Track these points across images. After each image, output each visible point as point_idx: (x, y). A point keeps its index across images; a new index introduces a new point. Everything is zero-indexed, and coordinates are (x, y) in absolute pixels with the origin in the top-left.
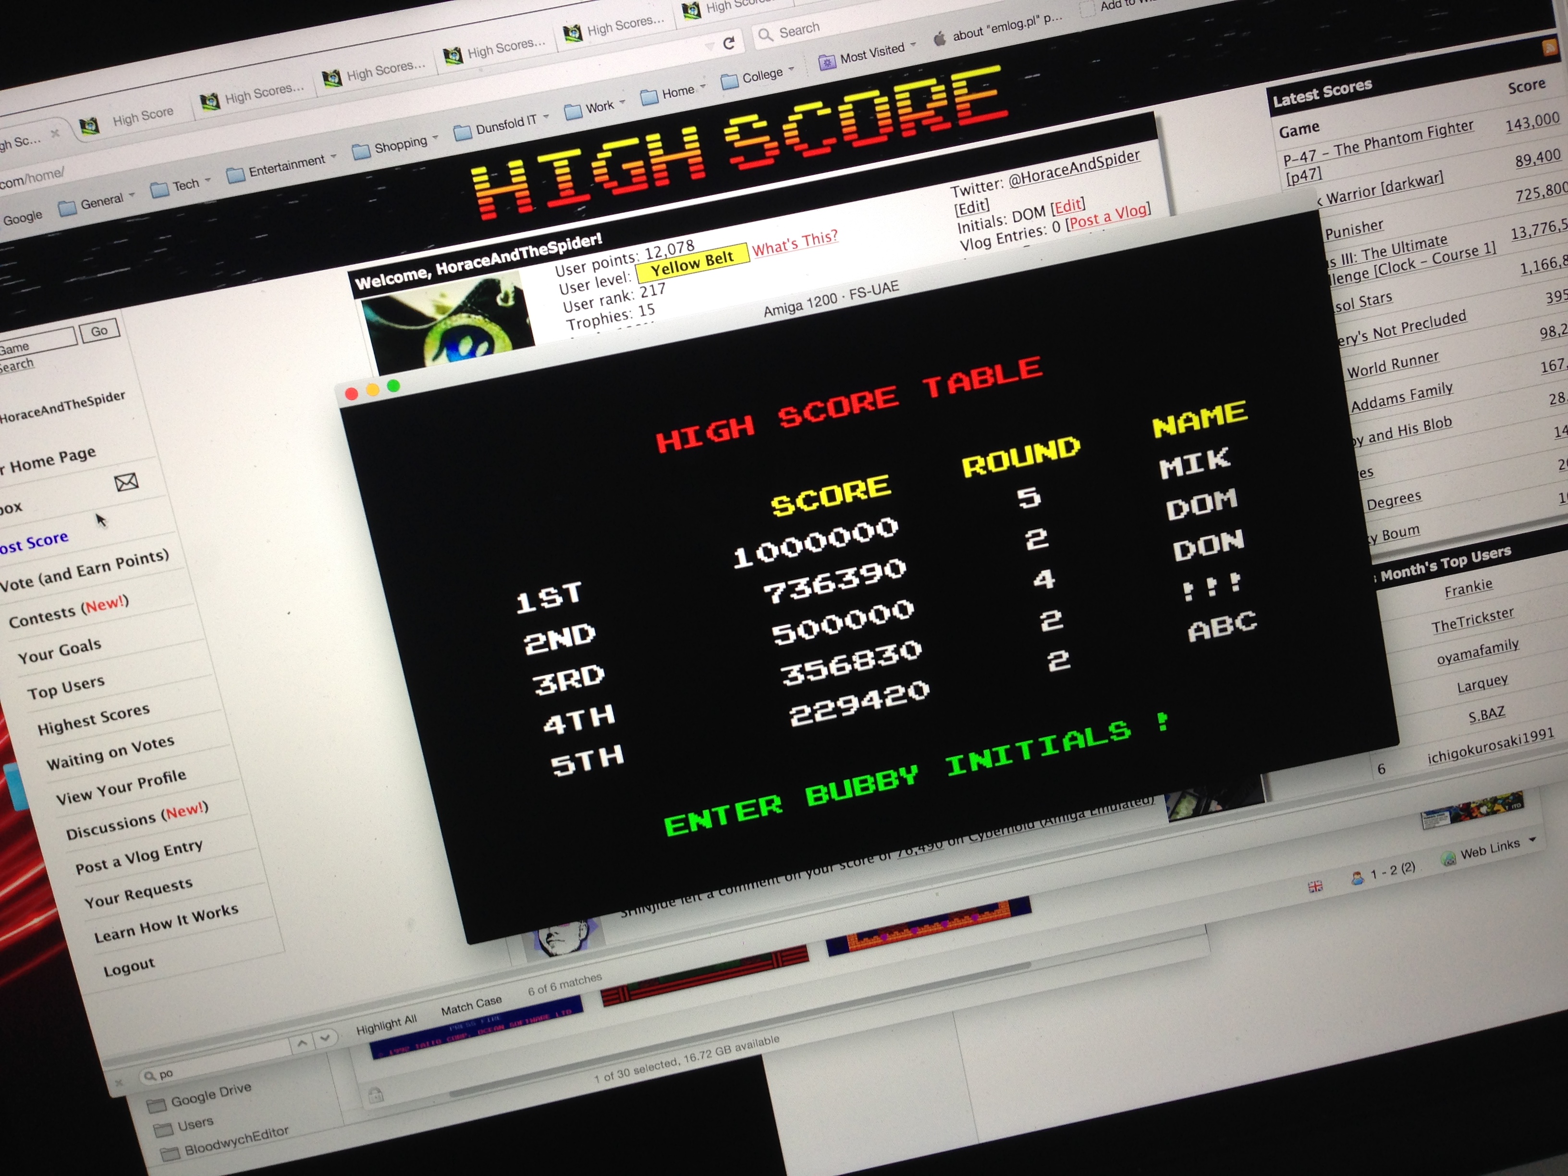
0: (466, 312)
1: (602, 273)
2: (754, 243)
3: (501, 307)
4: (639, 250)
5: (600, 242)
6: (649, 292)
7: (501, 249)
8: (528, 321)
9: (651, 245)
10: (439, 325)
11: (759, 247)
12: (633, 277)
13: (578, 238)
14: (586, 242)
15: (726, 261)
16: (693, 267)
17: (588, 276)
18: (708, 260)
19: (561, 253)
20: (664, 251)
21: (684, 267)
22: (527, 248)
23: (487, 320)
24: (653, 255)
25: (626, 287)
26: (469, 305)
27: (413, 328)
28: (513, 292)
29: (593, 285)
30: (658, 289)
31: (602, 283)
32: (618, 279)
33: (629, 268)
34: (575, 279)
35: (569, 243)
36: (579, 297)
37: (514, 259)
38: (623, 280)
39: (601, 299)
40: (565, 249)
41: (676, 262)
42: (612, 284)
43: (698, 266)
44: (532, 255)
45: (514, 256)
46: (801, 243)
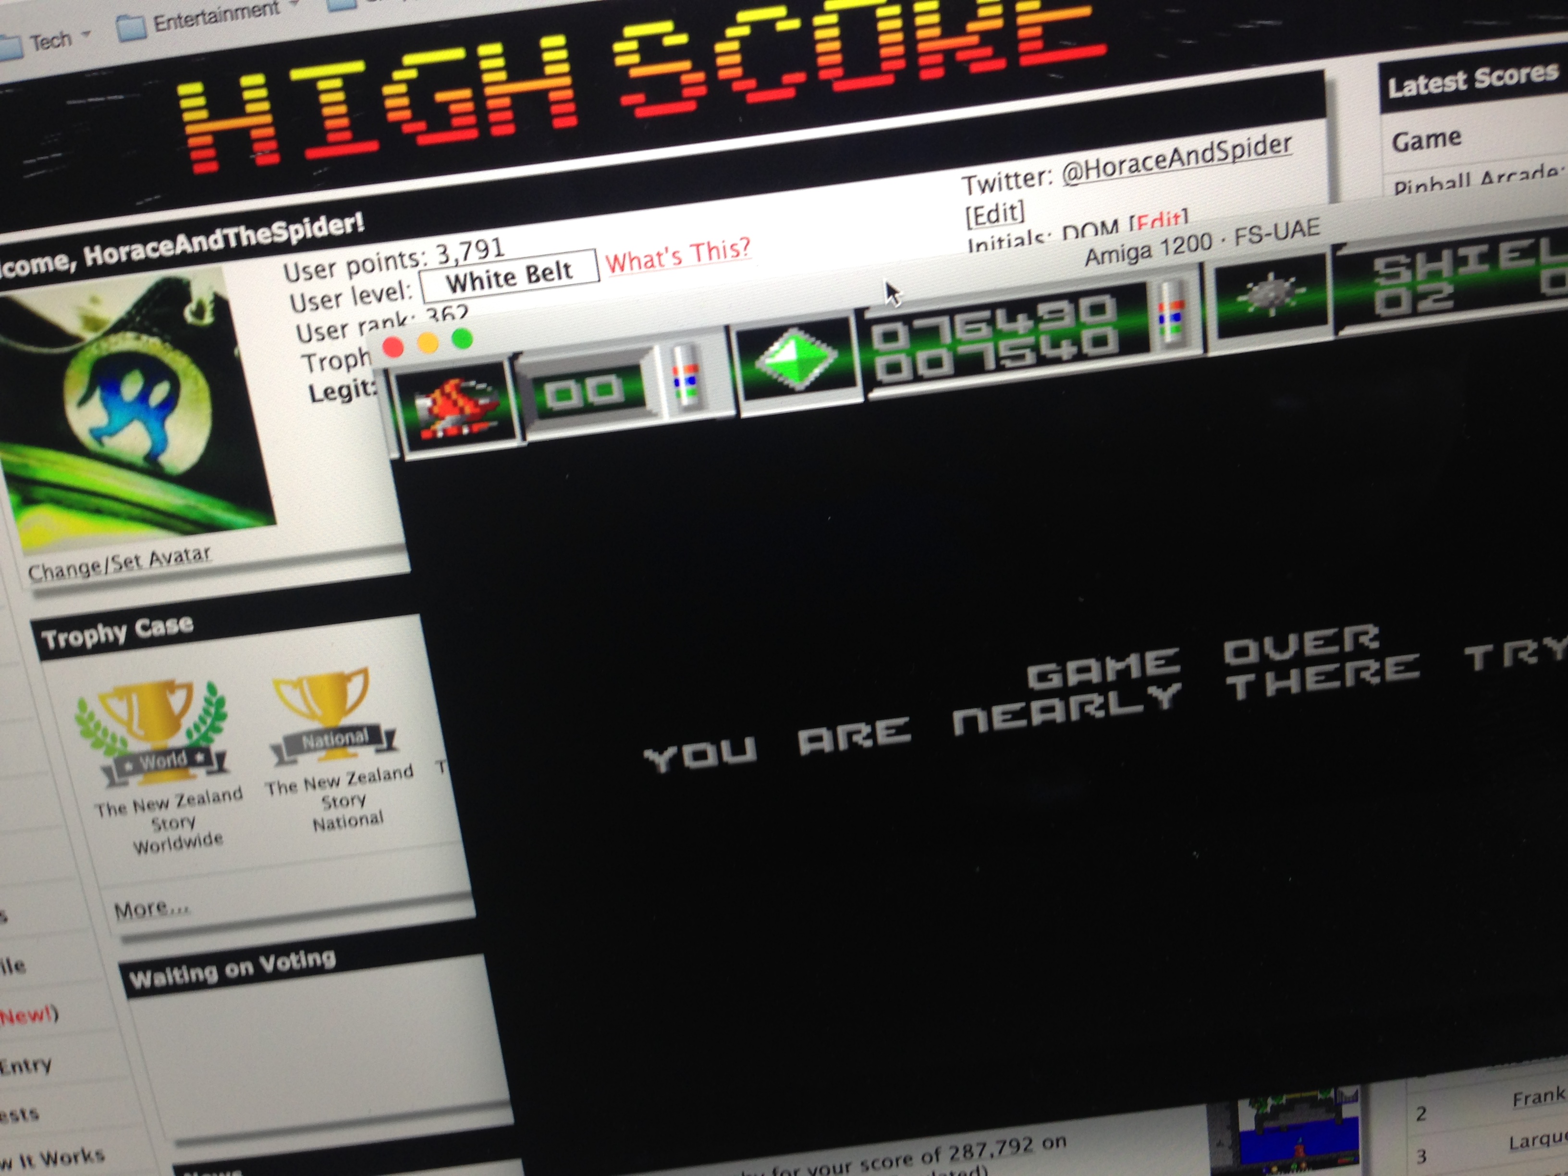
0: (133, 329)
1: (363, 282)
2: (607, 250)
3: (192, 327)
5: (361, 229)
7: (193, 228)
8: (236, 352)
10: (87, 349)
11: (616, 258)
12: (414, 291)
13: (323, 219)
14: (337, 227)
15: (560, 277)
17: (339, 283)
18: (530, 275)
19: (294, 242)
22: (235, 230)
23: (167, 344)
25: (403, 307)
26: (138, 319)
27: (45, 351)
28: (211, 302)
29: (347, 299)
31: (363, 297)
32: (389, 293)
33: (409, 276)
34: (316, 288)
35: (308, 227)
36: (323, 318)
37: (215, 247)
38: (398, 295)
39: (361, 325)
40: (301, 236)
42: (380, 300)
44: (245, 242)
45: (215, 241)
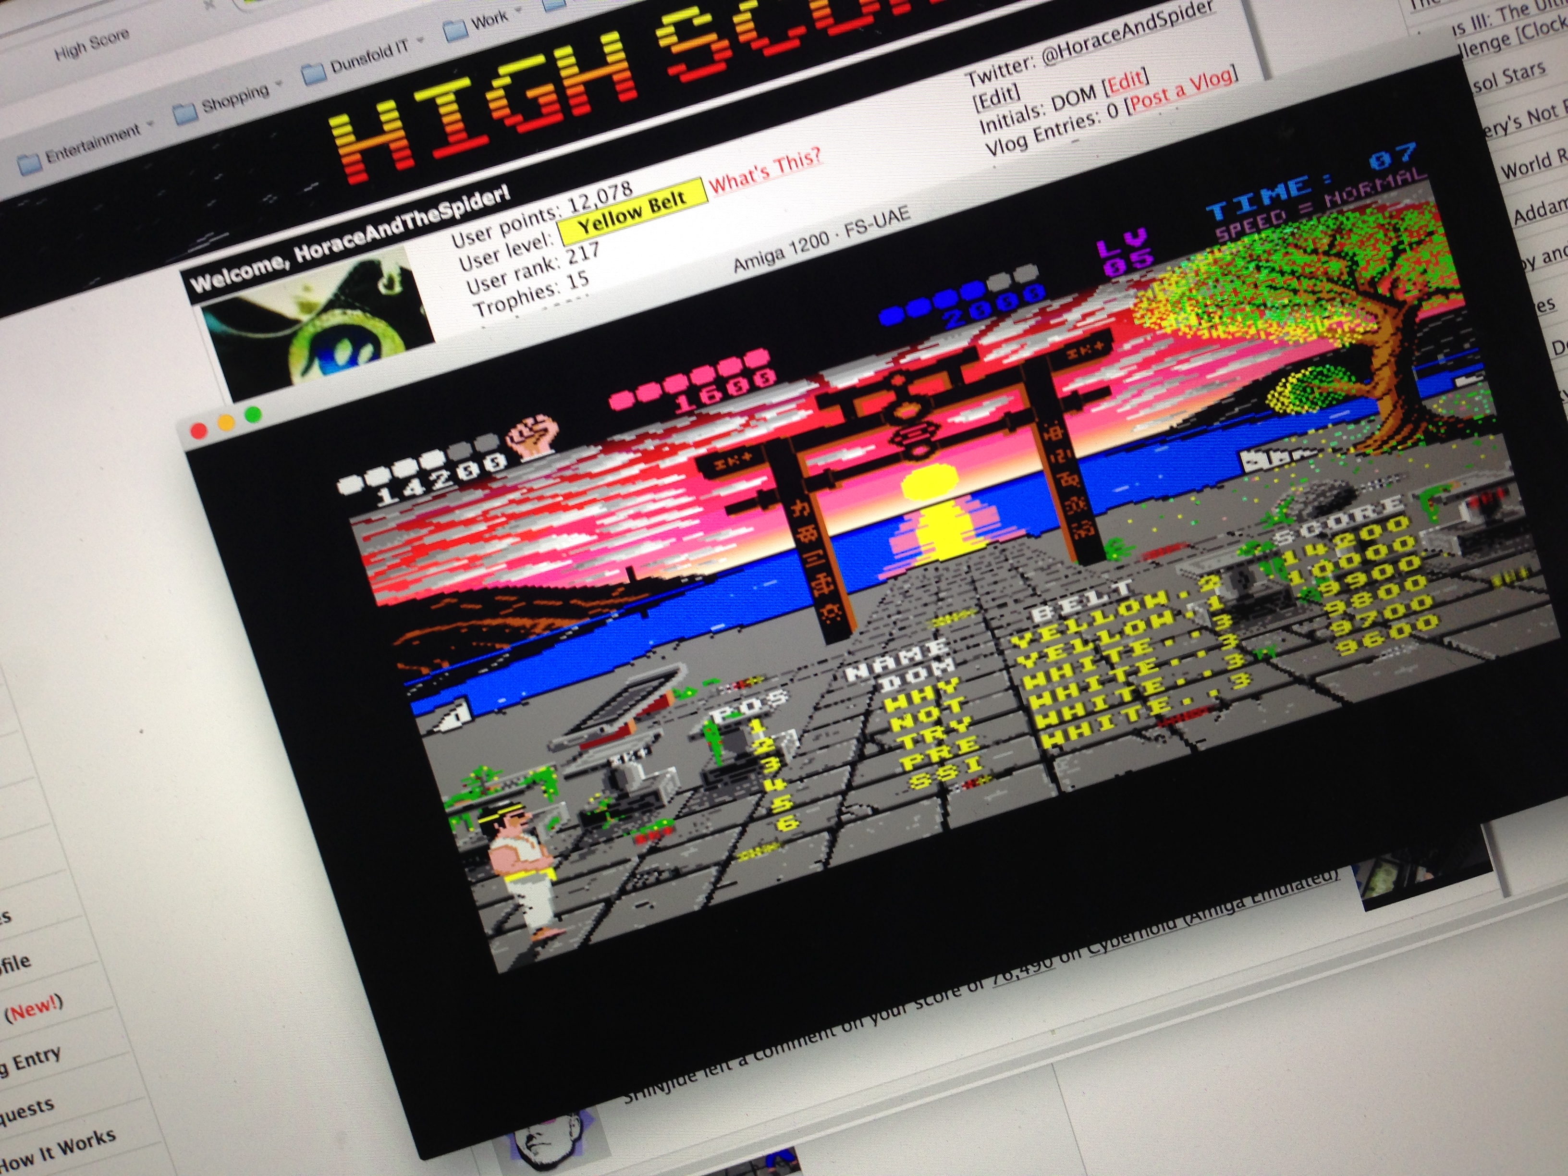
0: (340, 307)
1: (515, 238)
2: (710, 176)
3: (386, 297)
4: (559, 203)
5: (508, 197)
6: (579, 255)
7: (377, 219)
8: (422, 311)
9: (575, 194)
10: (305, 328)
11: (718, 181)
12: (554, 238)
13: (477, 195)
14: (488, 199)
15: (676, 204)
16: (633, 217)
17: (496, 242)
18: (652, 206)
19: (458, 216)
20: (593, 200)
21: (621, 218)
22: (411, 215)
23: (368, 315)
24: (579, 206)
25: (546, 252)
26: (343, 298)
27: (271, 335)
28: (399, 275)
29: (503, 254)
30: (590, 251)
31: (514, 251)
32: (535, 243)
33: (549, 227)
34: (479, 249)
35: (466, 203)
36: (486, 273)
37: (396, 231)
38: (543, 244)
39: (517, 272)
40: (462, 211)
41: (610, 214)
42: (528, 250)
43: (639, 215)
44: (419, 223)
45: (396, 226)
46: (773, 170)
